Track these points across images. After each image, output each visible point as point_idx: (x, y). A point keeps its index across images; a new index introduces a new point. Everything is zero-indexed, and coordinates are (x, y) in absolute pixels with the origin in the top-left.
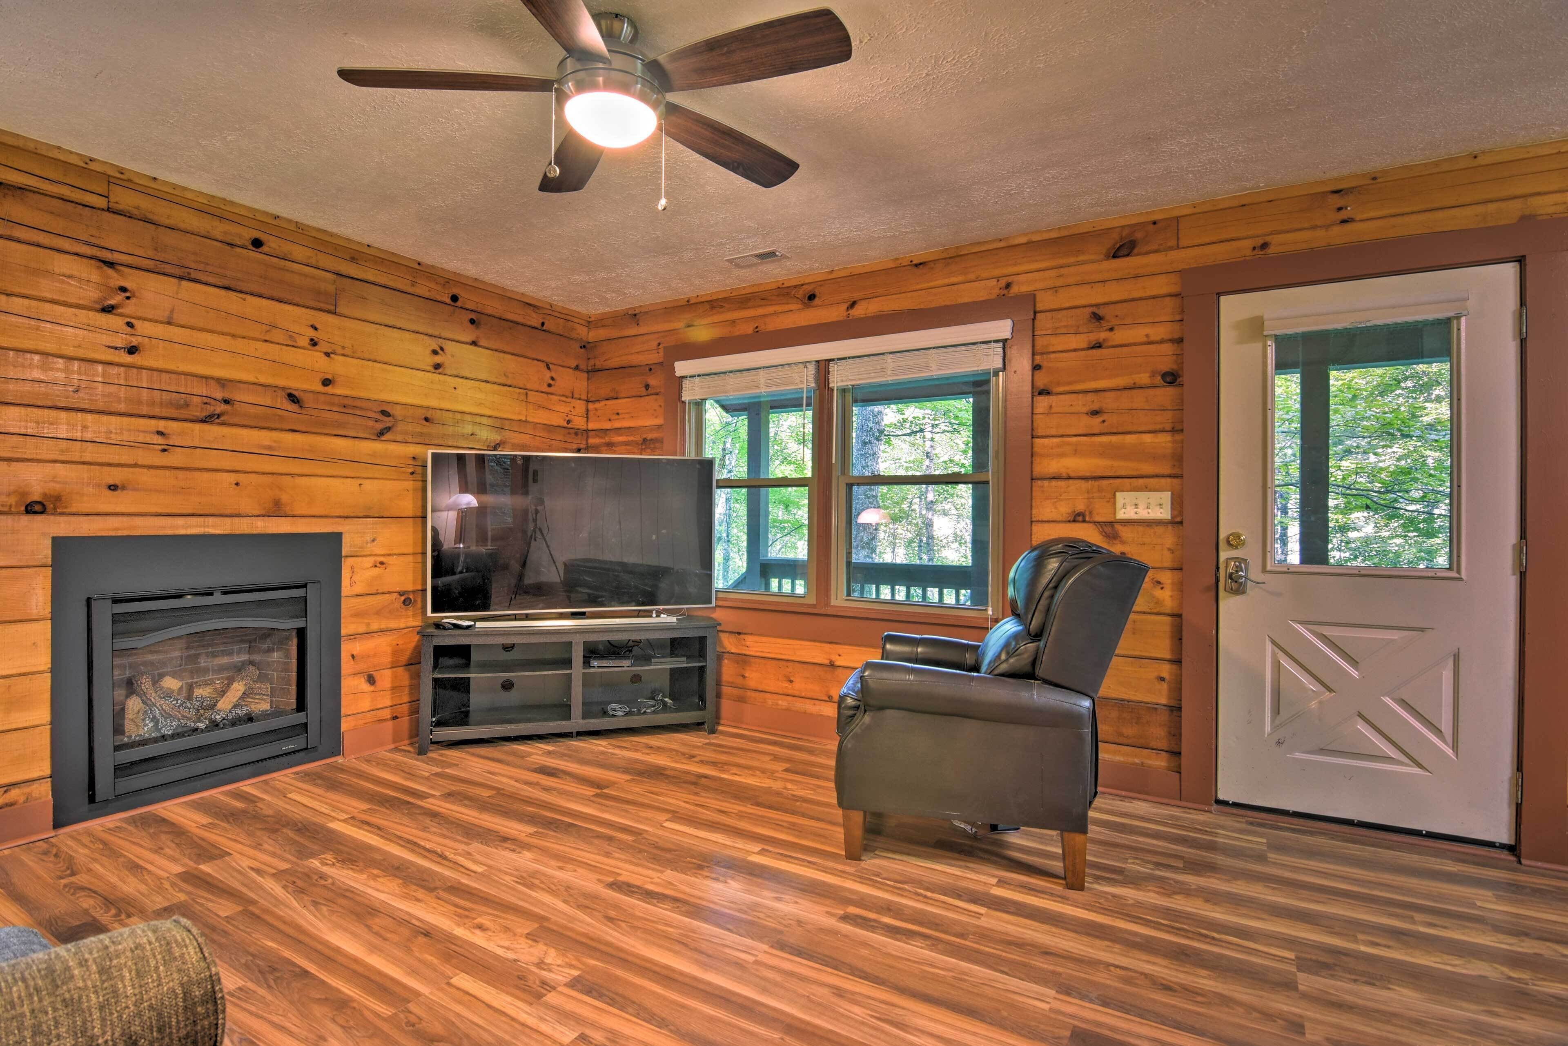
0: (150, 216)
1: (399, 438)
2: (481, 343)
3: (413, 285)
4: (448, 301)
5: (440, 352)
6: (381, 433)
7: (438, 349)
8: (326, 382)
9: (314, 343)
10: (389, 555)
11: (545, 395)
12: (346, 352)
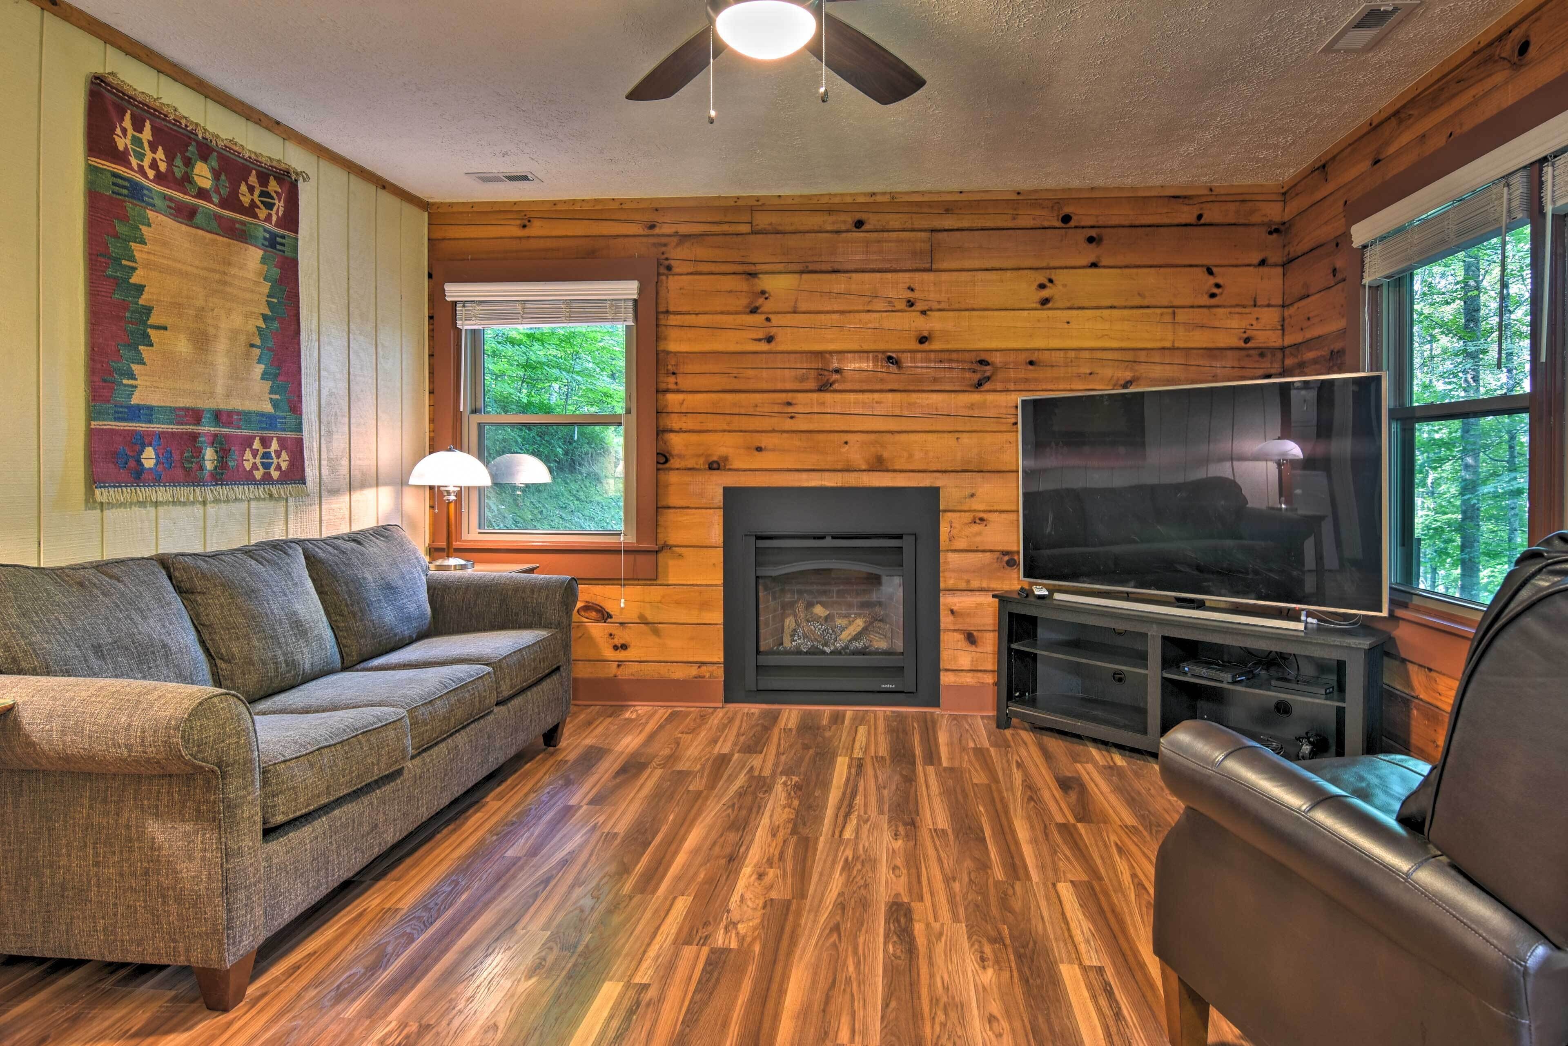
0: (780, 228)
1: (999, 386)
2: (1104, 262)
3: (1014, 219)
4: (1058, 224)
5: (1049, 284)
6: (980, 384)
7: (1046, 282)
8: (923, 340)
9: (911, 304)
10: (990, 511)
11: (1205, 310)
12: (942, 306)
